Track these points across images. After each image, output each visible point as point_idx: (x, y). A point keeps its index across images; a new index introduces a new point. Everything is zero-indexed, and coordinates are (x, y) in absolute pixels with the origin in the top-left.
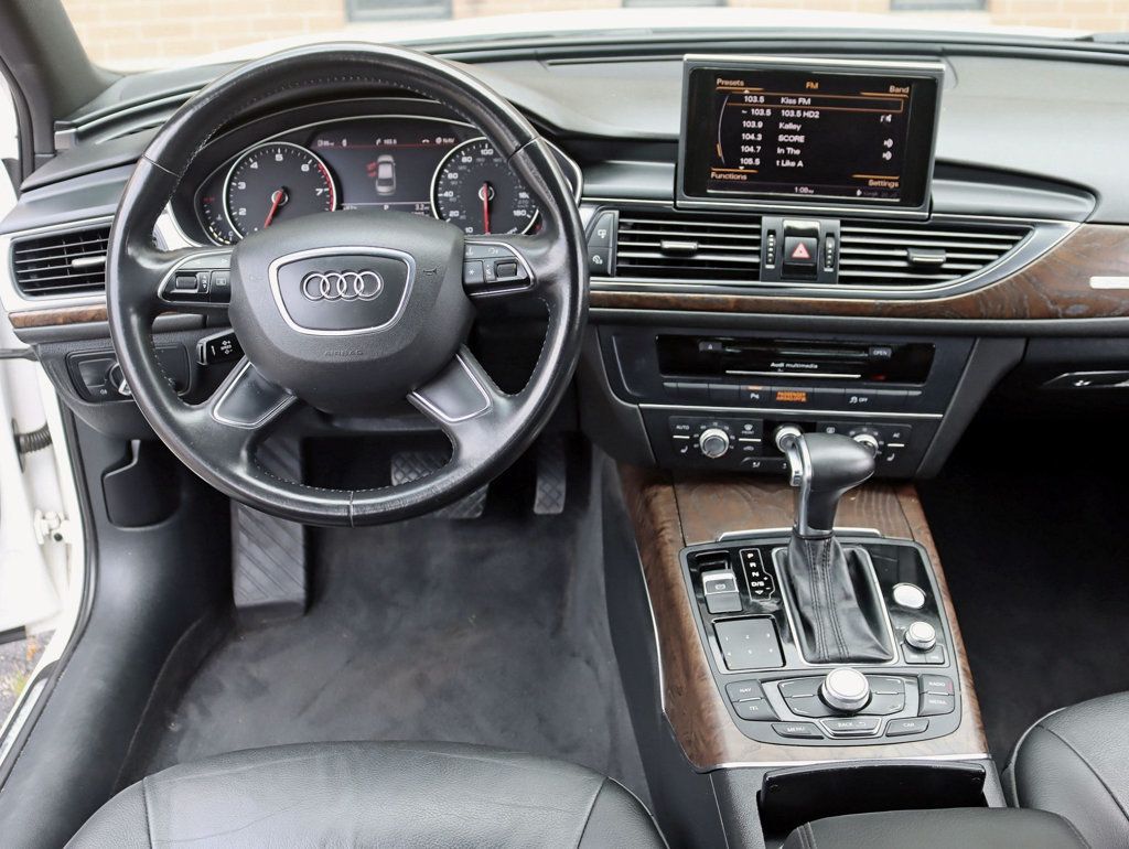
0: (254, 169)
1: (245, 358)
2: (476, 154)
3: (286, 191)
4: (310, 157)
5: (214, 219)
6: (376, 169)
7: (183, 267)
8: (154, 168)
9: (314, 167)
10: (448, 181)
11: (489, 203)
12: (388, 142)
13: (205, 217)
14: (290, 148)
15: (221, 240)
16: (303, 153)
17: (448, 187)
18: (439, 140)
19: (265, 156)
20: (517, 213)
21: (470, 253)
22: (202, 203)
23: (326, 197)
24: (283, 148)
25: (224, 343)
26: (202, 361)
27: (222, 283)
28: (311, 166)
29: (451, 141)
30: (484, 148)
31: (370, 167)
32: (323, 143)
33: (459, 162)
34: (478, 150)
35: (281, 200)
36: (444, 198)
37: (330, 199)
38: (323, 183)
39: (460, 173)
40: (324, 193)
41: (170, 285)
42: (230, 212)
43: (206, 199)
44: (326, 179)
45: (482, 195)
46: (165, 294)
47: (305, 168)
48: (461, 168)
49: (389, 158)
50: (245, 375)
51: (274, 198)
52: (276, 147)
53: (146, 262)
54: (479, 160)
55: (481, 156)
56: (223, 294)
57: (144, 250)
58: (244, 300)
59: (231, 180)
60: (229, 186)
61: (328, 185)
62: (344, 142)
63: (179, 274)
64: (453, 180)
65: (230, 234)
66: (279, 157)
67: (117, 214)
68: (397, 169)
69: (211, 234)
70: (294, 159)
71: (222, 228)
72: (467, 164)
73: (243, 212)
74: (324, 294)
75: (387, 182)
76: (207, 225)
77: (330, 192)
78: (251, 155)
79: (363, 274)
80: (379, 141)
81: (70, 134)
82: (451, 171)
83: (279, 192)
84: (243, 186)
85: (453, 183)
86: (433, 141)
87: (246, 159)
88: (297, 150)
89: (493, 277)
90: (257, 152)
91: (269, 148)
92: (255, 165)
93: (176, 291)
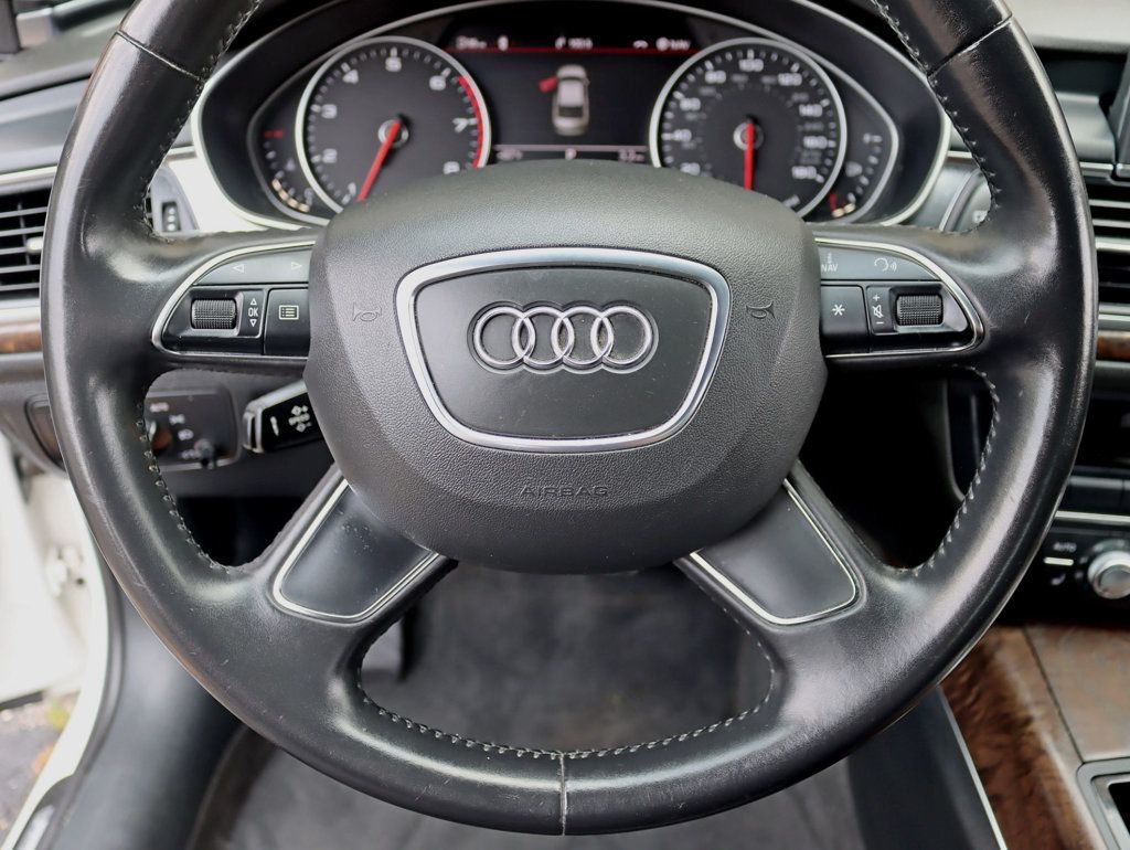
0: (350, 85)
1: (335, 473)
2: (731, 68)
3: (405, 122)
4: (445, 65)
5: (281, 167)
6: (554, 90)
7: (208, 279)
8: (144, 57)
9: (453, 82)
10: (680, 113)
11: (756, 154)
12: (577, 43)
13: (265, 163)
14: (413, 48)
15: (293, 203)
16: (436, 58)
17: (681, 122)
18: (662, 44)
19: (369, 61)
20: (800, 173)
21: (830, 267)
22: (261, 138)
23: (473, 134)
24: (400, 47)
25: (296, 410)
26: (254, 445)
27: (290, 317)
28: (448, 80)
29: (683, 45)
30: (745, 57)
31: (545, 85)
32: (468, 43)
33: (701, 81)
34: (736, 61)
35: (397, 137)
36: (673, 143)
37: (479, 138)
38: (468, 110)
39: (704, 100)
40: (469, 128)
41: (178, 317)
42: (308, 156)
43: (268, 134)
44: (473, 102)
45: (740, 138)
46: (167, 339)
47: (437, 83)
48: (705, 91)
49: (577, 71)
50: (340, 506)
51: (383, 135)
52: (389, 46)
53: (130, 267)
54: (737, 78)
55: (740, 72)
56: (294, 340)
57: (125, 239)
58: (340, 357)
59: (311, 101)
60: (308, 112)
61: (476, 114)
62: (503, 43)
63: (197, 295)
64: (691, 111)
65: (308, 193)
66: (394, 64)
67: (62, 164)
68: (592, 91)
69: (276, 194)
70: (419, 67)
71: (295, 183)
72: (716, 85)
73: (330, 156)
74: (520, 353)
75: (573, 112)
76: (270, 177)
77: (479, 126)
78: (345, 58)
79: (611, 311)
80: (560, 42)
81: (43, 18)
82: (688, 95)
83: (393, 123)
84: (331, 111)
85: (690, 117)
86: (652, 44)
87: (337, 65)
88: (425, 52)
89: (889, 323)
90: (355, 53)
91: (377, 47)
92: (352, 77)
93: (192, 332)
